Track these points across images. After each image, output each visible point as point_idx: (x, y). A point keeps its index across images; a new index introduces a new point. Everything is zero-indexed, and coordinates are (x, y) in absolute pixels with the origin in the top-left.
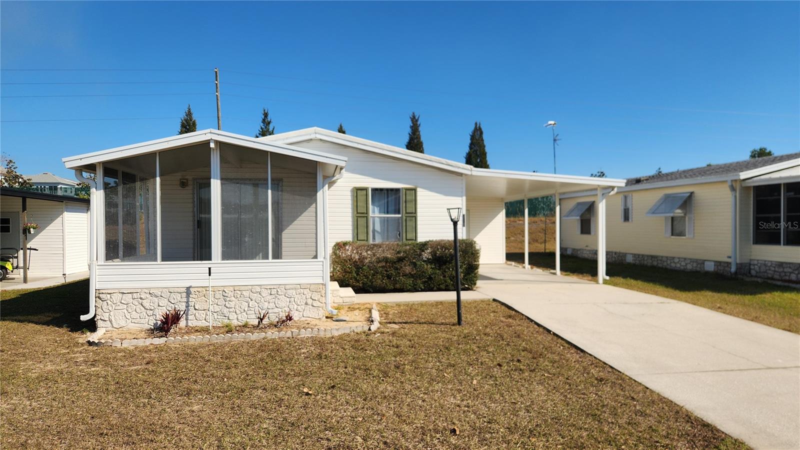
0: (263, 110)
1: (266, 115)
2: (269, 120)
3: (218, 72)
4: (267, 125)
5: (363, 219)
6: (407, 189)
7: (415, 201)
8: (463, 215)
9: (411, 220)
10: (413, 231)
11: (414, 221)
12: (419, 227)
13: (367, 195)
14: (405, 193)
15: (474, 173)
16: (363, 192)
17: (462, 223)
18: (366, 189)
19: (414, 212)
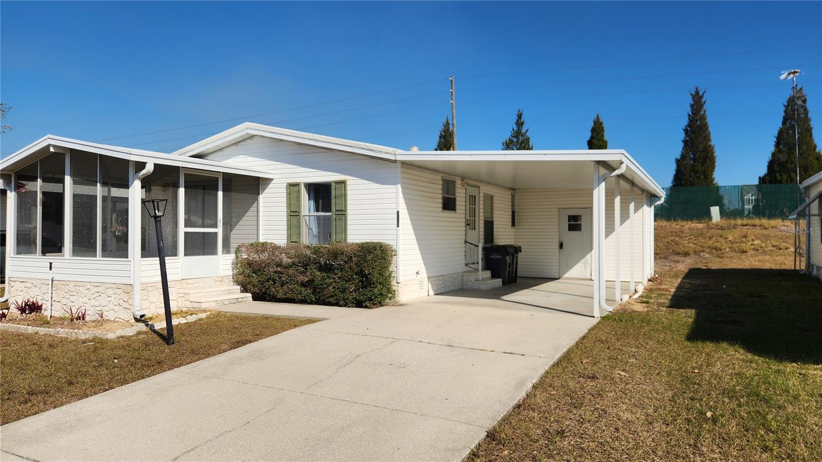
0: (518, 111)
1: (520, 116)
2: (522, 121)
3: (453, 80)
4: (519, 126)
5: (295, 218)
6: (337, 183)
7: (345, 195)
8: (398, 213)
9: (340, 219)
10: (342, 233)
11: (344, 220)
12: (349, 227)
13: (299, 192)
14: (334, 188)
15: (399, 158)
16: (296, 188)
17: (396, 223)
18: (298, 185)
19: (344, 209)
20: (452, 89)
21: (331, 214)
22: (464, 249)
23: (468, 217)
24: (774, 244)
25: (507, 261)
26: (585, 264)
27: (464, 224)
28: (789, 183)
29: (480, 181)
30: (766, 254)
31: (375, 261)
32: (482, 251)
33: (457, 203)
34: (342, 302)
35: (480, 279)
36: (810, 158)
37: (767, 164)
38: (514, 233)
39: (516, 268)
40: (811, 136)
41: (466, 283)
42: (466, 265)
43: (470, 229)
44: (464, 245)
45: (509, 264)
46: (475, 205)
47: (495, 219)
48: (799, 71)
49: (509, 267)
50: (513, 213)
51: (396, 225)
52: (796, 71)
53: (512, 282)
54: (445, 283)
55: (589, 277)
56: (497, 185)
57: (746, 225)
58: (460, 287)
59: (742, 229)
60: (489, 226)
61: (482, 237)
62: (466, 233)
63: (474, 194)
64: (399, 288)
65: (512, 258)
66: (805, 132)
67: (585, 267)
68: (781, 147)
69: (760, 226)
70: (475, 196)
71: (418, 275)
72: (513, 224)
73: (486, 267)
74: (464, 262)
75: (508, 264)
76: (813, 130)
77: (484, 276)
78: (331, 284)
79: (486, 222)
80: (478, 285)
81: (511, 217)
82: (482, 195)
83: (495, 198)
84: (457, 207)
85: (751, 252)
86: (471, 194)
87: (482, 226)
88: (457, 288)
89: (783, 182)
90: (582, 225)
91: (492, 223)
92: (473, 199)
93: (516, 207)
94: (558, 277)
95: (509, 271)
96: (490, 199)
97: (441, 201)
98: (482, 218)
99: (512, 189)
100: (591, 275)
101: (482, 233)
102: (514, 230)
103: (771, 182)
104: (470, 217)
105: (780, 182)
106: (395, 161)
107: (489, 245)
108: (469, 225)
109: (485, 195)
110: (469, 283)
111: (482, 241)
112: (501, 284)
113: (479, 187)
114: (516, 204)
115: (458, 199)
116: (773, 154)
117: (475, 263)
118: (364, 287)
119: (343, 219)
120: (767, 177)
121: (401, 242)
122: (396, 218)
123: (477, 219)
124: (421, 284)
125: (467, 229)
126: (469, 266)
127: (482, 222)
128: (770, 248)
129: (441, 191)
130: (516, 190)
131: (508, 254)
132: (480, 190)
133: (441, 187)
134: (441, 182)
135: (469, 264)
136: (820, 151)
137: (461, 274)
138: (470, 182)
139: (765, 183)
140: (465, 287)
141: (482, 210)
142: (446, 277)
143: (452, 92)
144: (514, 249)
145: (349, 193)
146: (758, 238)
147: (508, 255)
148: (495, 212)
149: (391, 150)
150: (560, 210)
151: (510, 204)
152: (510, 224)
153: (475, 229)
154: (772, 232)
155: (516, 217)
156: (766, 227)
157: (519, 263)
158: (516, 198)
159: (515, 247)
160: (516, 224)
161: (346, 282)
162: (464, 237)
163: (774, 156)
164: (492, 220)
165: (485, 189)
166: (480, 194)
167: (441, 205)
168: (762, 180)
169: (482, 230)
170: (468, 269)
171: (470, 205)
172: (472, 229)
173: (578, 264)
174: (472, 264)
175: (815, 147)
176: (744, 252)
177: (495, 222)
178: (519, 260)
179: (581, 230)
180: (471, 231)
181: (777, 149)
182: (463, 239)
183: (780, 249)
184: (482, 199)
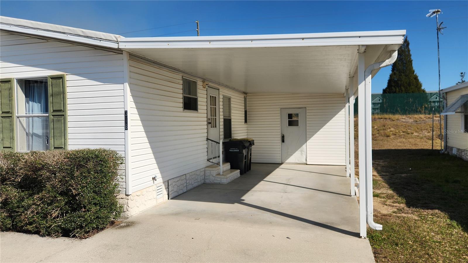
5: (8, 120)
6: (54, 78)
7: (64, 93)
8: (126, 113)
9: (59, 121)
10: (61, 136)
11: (63, 121)
12: (69, 130)
13: (11, 89)
14: (51, 84)
15: (122, 46)
16: (7, 85)
17: (124, 125)
18: (10, 81)
19: (62, 109)
20: (198, 29)
21: (48, 114)
22: (206, 146)
23: (209, 117)
24: (404, 130)
25: (244, 154)
26: (301, 152)
27: (206, 123)
28: (400, 92)
29: (219, 84)
30: (401, 138)
31: (85, 177)
32: (222, 145)
33: (199, 103)
34: (43, 231)
35: (221, 173)
36: (412, 78)
37: (388, 82)
38: (246, 129)
39: (251, 158)
40: (411, 65)
41: (208, 177)
42: (208, 160)
43: (211, 127)
44: (206, 142)
45: (246, 156)
46: (215, 106)
47: (232, 117)
48: (441, 11)
49: (245, 159)
50: (246, 112)
51: (124, 128)
52: (439, 10)
53: (248, 171)
54: (188, 182)
55: (305, 162)
56: (234, 89)
57: (381, 119)
58: (203, 182)
59: (380, 121)
60: (228, 123)
61: (222, 133)
62: (207, 131)
63: (214, 96)
64: (129, 201)
65: (247, 151)
66: (409, 62)
67: (302, 154)
68: (395, 71)
69: (390, 119)
70: (215, 97)
71: (155, 181)
72: (246, 121)
73: (226, 160)
74: (206, 158)
75: (244, 156)
76: (413, 62)
77: (225, 169)
78: (29, 206)
79: (225, 120)
80: (220, 179)
81: (244, 115)
82: (221, 97)
83: (232, 100)
84: (199, 107)
85: (392, 137)
86: (212, 95)
87: (222, 123)
88: (200, 183)
89: (396, 92)
90: (299, 121)
91: (230, 120)
92: (213, 100)
93: (247, 108)
94: (281, 162)
95: (245, 162)
96: (228, 100)
97: (181, 100)
98: (222, 117)
99: (245, 93)
100: (306, 160)
101: (222, 130)
102: (246, 126)
103: (390, 93)
104: (211, 116)
105: (395, 92)
106: (119, 51)
107: (227, 140)
108: (210, 123)
109: (224, 97)
110: (211, 177)
111: (222, 137)
112: (239, 175)
113: (219, 90)
114: (247, 105)
115: (199, 99)
116: (391, 76)
117: (216, 157)
118: (74, 210)
119: (61, 120)
120: (387, 89)
121: (130, 147)
122: (124, 119)
123: (217, 118)
124: (158, 190)
125: (209, 128)
126: (211, 161)
127: (222, 120)
128: (402, 133)
129: (181, 91)
130: (247, 94)
131: (244, 147)
132: (220, 92)
133: (181, 87)
134: (181, 82)
135: (211, 159)
136: (416, 74)
137: (204, 169)
138: (211, 84)
139: (386, 93)
140: (207, 181)
141: (221, 110)
142: (188, 176)
143: (198, 31)
144: (249, 143)
145: (68, 90)
146: (392, 127)
147: (245, 149)
148: (232, 111)
149: (112, 36)
150: (282, 109)
151: (243, 105)
152: (244, 121)
153: (216, 127)
154: (398, 123)
155: (248, 116)
156: (393, 120)
157: (252, 154)
158: (247, 100)
159: (249, 141)
160: (248, 121)
161: (49, 204)
162: (206, 135)
163: (392, 77)
164: (230, 118)
165: (224, 92)
166: (220, 96)
167: (181, 105)
168: (385, 91)
169: (222, 127)
170: (210, 164)
171: (211, 105)
172: (213, 127)
173: (297, 152)
174: (214, 158)
175: (414, 72)
176: (388, 136)
177: (232, 120)
178: (252, 152)
179: (298, 125)
180: (213, 128)
181: (393, 73)
182: (205, 137)
183: (408, 134)
184: (221, 100)
